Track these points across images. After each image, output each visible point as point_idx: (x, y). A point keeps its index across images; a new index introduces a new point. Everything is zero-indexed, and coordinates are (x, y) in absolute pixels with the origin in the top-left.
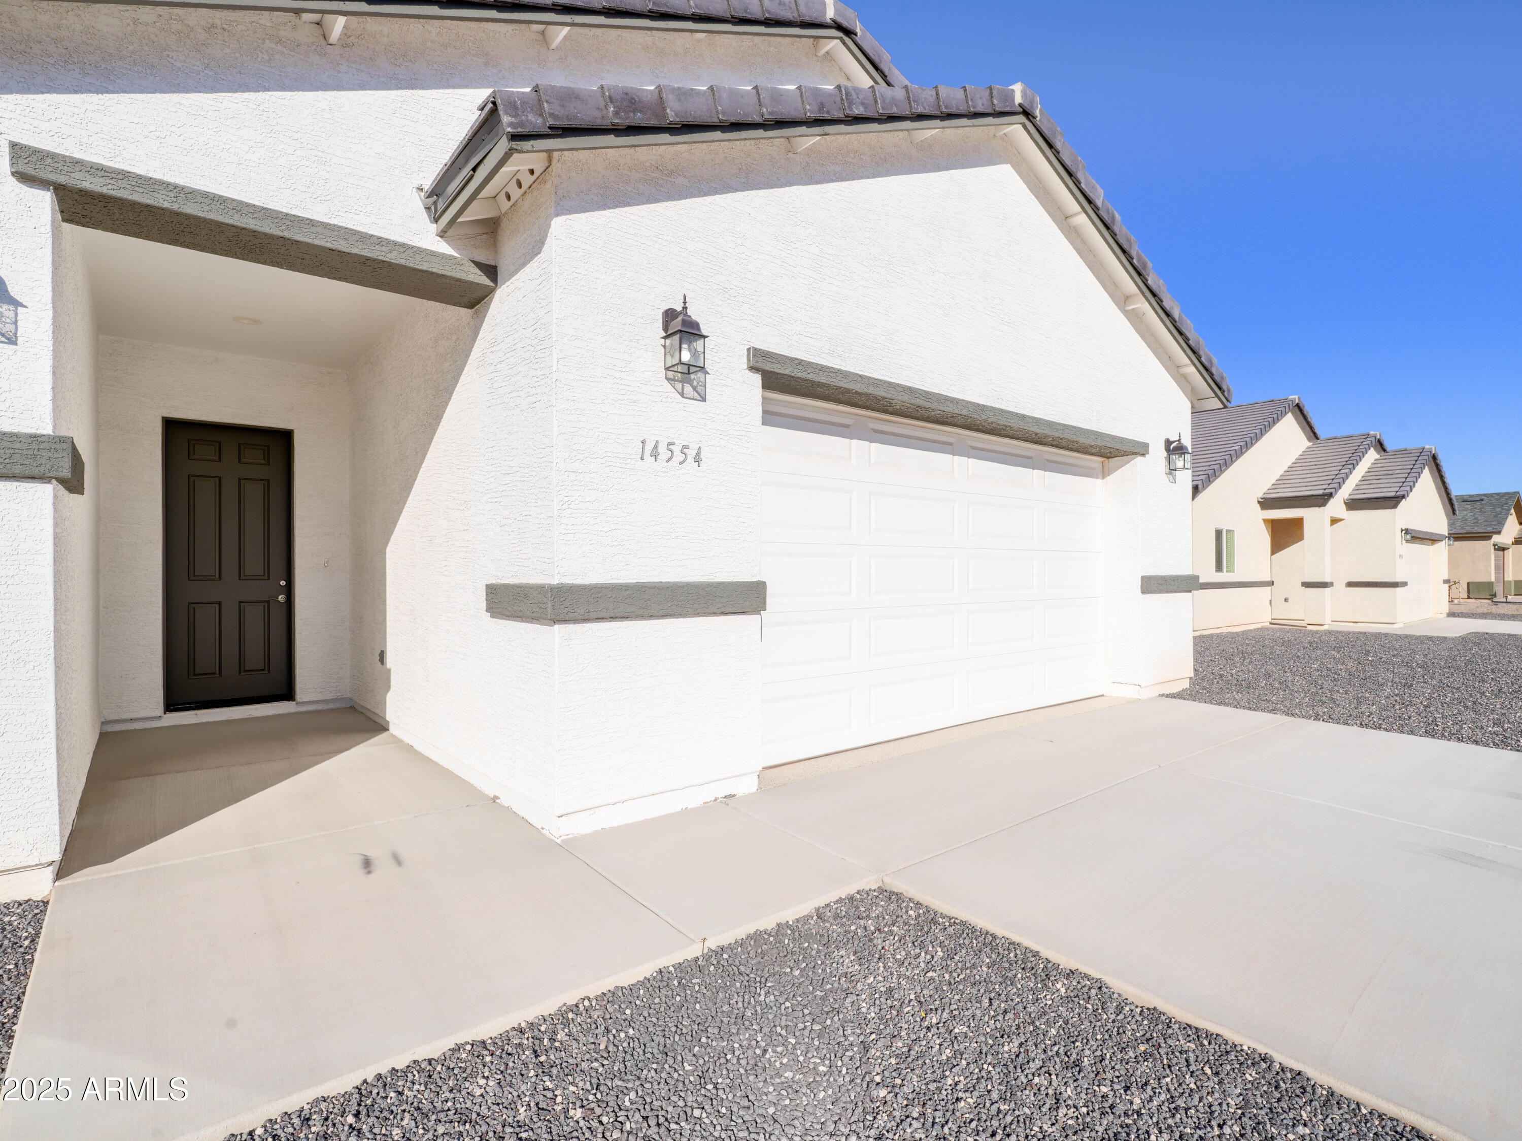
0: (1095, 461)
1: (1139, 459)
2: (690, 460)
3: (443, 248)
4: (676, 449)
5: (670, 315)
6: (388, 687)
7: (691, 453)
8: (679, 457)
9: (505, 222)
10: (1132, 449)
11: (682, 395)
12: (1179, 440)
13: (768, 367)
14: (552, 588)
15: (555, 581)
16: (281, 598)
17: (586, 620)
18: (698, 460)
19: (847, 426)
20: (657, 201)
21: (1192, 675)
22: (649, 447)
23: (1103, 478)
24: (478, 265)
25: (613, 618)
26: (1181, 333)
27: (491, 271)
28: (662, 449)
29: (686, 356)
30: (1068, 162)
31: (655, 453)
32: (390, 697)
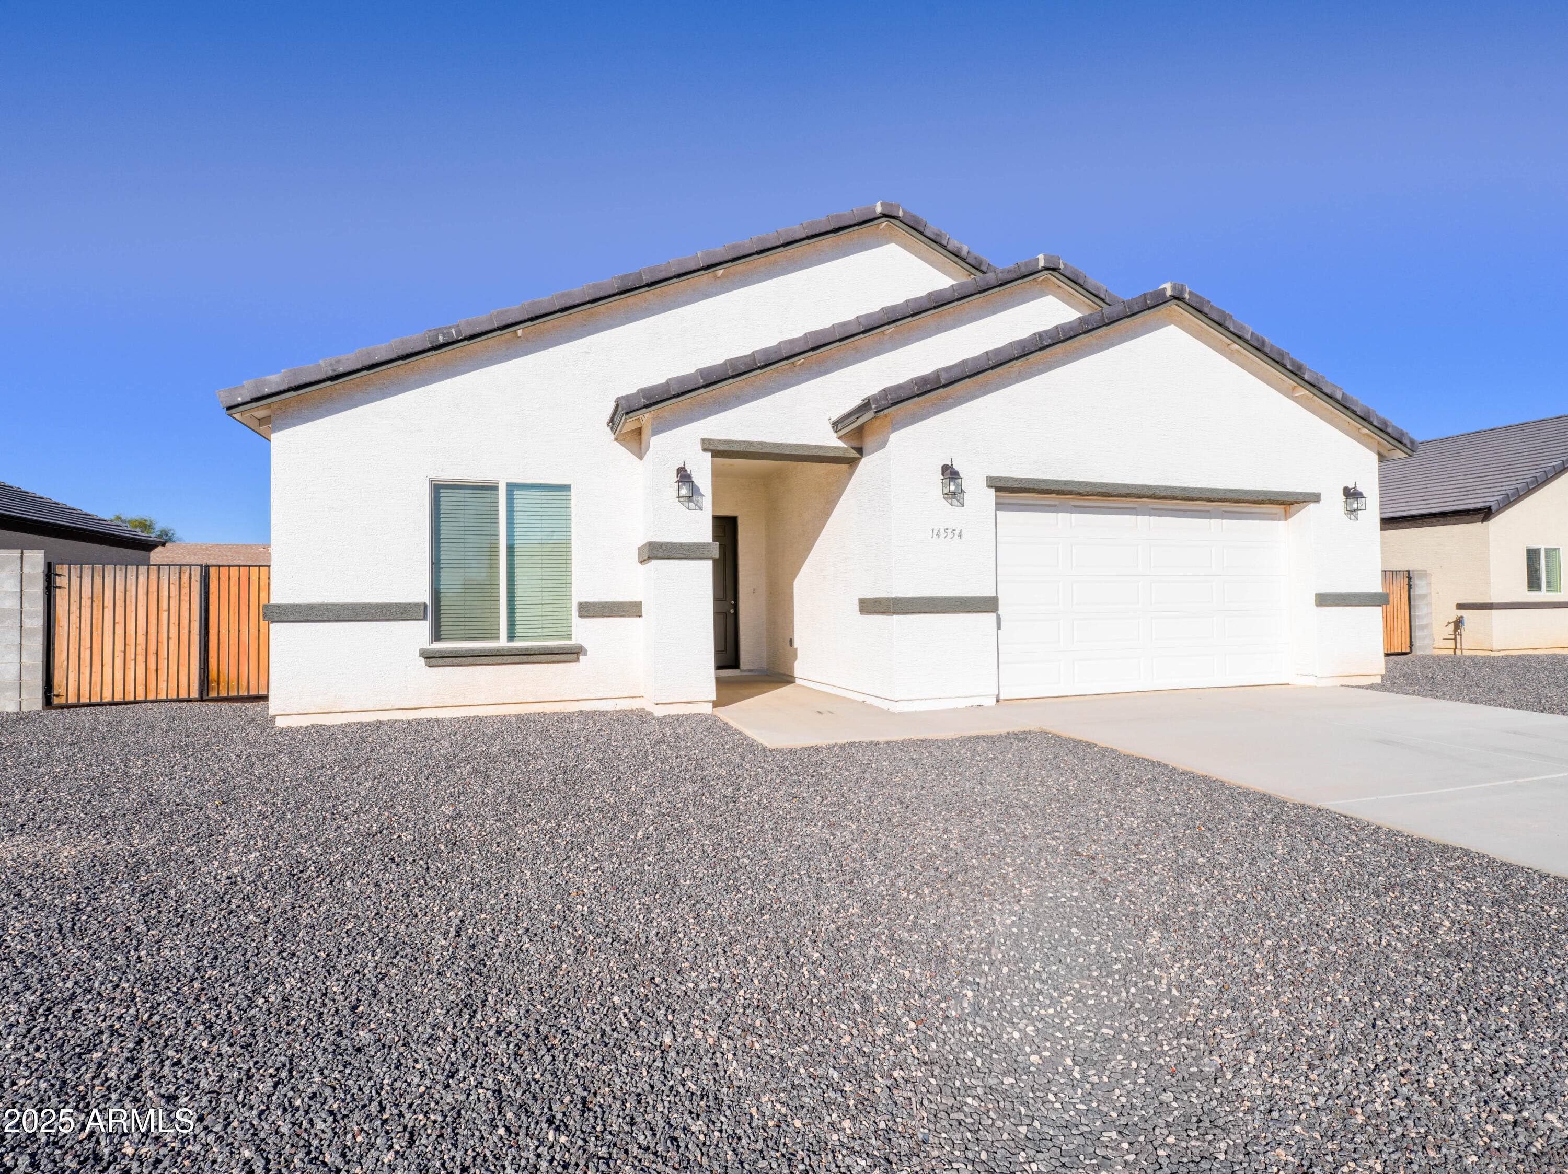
0: (1279, 509)
1: (1312, 505)
2: (956, 536)
3: (840, 444)
4: (949, 531)
5: (945, 468)
6: (796, 658)
7: (957, 533)
8: (950, 535)
9: (866, 428)
10: (1301, 499)
11: (952, 505)
12: (1355, 488)
13: (998, 485)
14: (892, 599)
15: (894, 596)
16: (732, 611)
17: (907, 613)
18: (960, 536)
19: (1055, 506)
20: (938, 414)
21: (1383, 672)
22: (936, 532)
23: (1286, 519)
24: (854, 448)
25: (920, 613)
26: (1347, 408)
27: (860, 451)
28: (942, 532)
29: (952, 488)
30: (1216, 318)
31: (938, 535)
32: (797, 665)
